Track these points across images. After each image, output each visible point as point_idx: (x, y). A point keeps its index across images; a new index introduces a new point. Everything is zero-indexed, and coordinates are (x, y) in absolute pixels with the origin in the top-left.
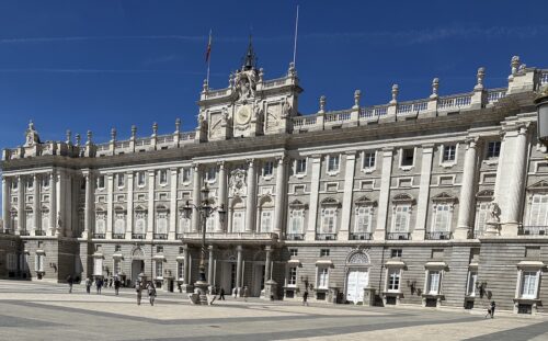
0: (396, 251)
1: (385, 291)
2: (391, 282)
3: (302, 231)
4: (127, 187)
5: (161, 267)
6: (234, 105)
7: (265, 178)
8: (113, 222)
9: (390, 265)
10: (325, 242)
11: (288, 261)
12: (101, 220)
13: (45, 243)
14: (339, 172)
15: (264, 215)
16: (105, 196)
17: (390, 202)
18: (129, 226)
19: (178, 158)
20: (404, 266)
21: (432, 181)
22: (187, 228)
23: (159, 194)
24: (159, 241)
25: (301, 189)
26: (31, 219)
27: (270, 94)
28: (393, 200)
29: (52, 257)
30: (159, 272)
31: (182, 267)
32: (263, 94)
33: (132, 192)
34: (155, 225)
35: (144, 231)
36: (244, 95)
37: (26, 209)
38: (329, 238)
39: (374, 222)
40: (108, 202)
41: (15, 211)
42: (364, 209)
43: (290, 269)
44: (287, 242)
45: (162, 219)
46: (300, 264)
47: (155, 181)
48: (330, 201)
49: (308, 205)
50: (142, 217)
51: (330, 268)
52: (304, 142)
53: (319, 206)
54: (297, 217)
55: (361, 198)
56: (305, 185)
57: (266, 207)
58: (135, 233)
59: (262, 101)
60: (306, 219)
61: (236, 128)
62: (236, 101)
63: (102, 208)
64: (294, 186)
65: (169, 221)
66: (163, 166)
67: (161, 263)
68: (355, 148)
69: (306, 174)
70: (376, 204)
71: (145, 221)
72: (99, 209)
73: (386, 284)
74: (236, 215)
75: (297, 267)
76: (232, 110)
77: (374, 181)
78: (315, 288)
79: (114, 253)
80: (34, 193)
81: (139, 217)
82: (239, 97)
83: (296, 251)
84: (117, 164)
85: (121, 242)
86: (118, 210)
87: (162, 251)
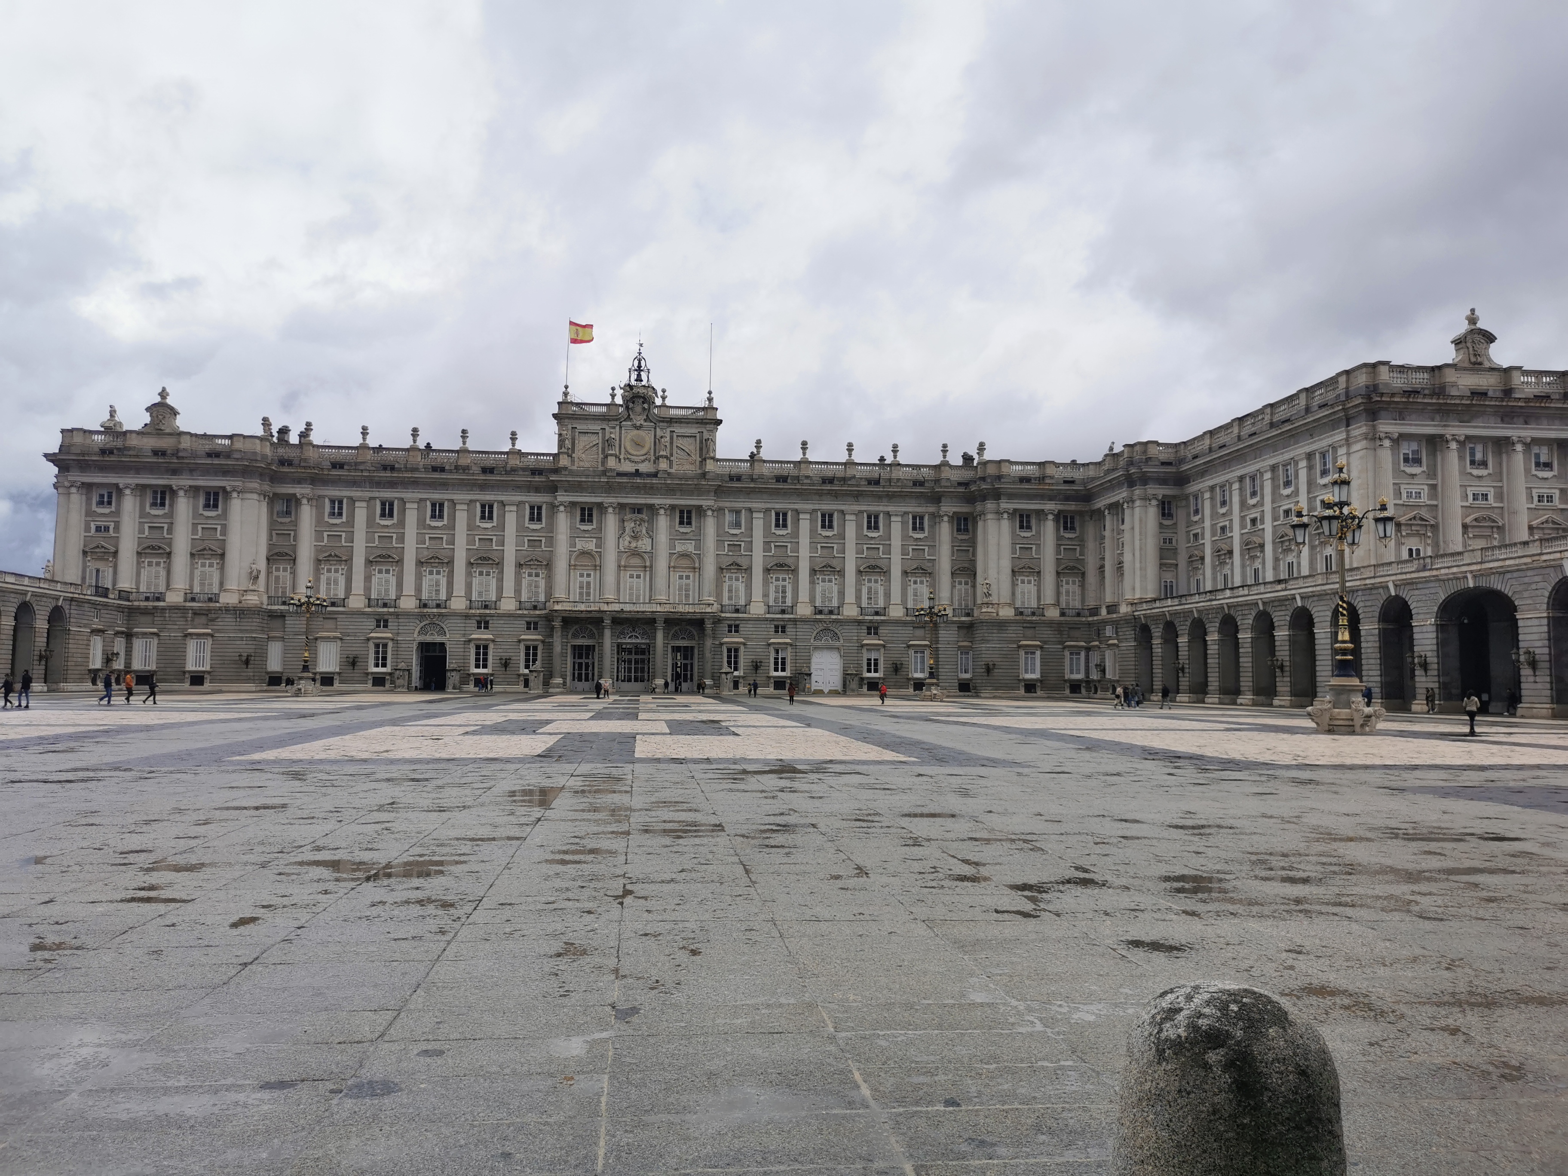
0: (873, 629)
1: (864, 675)
2: (869, 664)
3: (742, 602)
4: (402, 523)
5: (486, 654)
6: (621, 427)
7: (682, 530)
8: (368, 579)
9: (867, 645)
10: (780, 616)
11: (726, 640)
12: (333, 575)
13: (217, 616)
14: (789, 531)
15: (681, 577)
16: (344, 534)
17: (859, 572)
18: (409, 587)
19: (519, 487)
20: (884, 646)
21: (904, 552)
22: (537, 592)
23: (477, 538)
24: (482, 611)
25: (737, 548)
26: (158, 568)
27: (681, 423)
28: (862, 569)
29: (238, 642)
30: (482, 660)
31: (531, 652)
32: (671, 421)
33: (415, 531)
34: (469, 586)
35: (443, 596)
36: (639, 418)
37: (144, 549)
38: (783, 612)
39: (842, 594)
40: (355, 545)
41: (103, 550)
42: (827, 577)
43: (729, 650)
44: (723, 615)
45: (484, 577)
46: (744, 644)
47: (469, 519)
48: (781, 565)
49: (749, 570)
50: (438, 573)
51: (789, 649)
52: (740, 491)
53: (767, 571)
54: (734, 583)
55: (823, 565)
56: (743, 544)
57: (682, 568)
58: (423, 598)
59: (669, 430)
60: (746, 586)
61: (625, 459)
62: (624, 423)
63: (337, 553)
64: (726, 543)
65: (500, 580)
66: (488, 497)
67: (486, 647)
68: (810, 507)
69: (743, 530)
70: (841, 573)
71: (445, 579)
72: (330, 555)
73: (865, 667)
74: (631, 576)
75: (742, 648)
76: (618, 434)
77: (835, 546)
78: (771, 674)
79: (372, 631)
80: (168, 521)
81: (431, 573)
82: (629, 418)
83: (737, 626)
84: (379, 484)
85: (391, 614)
86: (379, 559)
87: (486, 628)
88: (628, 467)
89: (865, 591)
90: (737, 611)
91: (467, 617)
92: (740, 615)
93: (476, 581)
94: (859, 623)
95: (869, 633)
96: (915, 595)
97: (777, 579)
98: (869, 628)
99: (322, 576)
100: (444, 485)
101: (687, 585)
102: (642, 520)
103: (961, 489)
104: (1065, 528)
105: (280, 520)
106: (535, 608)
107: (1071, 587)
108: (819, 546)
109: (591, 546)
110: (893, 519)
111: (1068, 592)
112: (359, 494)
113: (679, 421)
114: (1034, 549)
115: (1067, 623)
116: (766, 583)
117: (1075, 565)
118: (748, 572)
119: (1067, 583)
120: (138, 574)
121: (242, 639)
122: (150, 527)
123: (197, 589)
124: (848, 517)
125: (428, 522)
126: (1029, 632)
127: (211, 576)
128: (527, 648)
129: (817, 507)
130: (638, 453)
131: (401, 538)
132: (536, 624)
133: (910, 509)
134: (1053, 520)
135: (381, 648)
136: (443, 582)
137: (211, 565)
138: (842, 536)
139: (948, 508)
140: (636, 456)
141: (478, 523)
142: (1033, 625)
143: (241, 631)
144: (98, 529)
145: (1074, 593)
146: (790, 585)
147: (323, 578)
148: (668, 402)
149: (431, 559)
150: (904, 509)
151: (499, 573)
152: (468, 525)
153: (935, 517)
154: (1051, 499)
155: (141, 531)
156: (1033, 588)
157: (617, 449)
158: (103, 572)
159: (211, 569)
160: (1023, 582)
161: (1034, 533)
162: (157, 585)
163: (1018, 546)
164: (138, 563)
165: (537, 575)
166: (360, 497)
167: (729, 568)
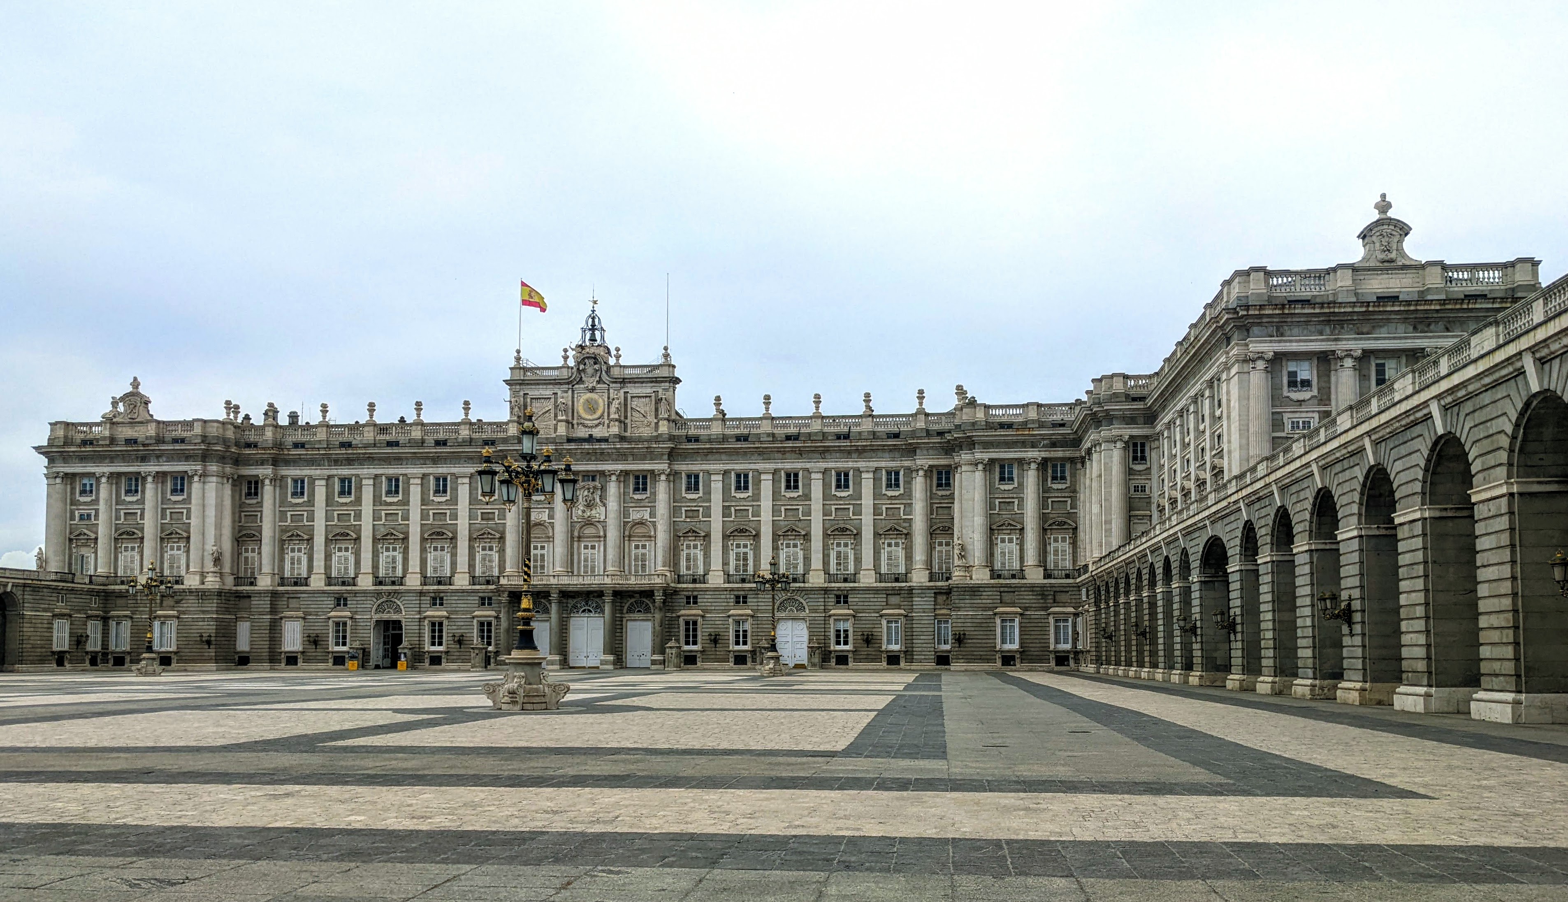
0: (842, 598)
1: (832, 648)
2: (838, 636)
3: (701, 571)
4: (358, 501)
5: (441, 631)
6: (573, 391)
7: (636, 497)
8: (328, 557)
9: (834, 615)
10: (740, 585)
11: (683, 612)
12: (296, 554)
13: (180, 598)
14: (750, 494)
15: (637, 547)
16: (305, 513)
17: (826, 536)
18: (366, 565)
19: (471, 459)
20: (854, 616)
21: (876, 511)
22: (491, 567)
23: (431, 512)
24: (435, 587)
25: (695, 514)
26: (133, 553)
27: (635, 383)
28: (829, 533)
29: (201, 623)
30: (436, 639)
31: (485, 628)
32: (624, 381)
33: (371, 507)
34: (423, 562)
35: (399, 572)
36: (592, 380)
37: (120, 535)
38: (743, 581)
39: (807, 559)
40: (315, 523)
41: (86, 537)
42: (792, 542)
43: (687, 623)
44: (680, 586)
45: (439, 553)
46: (703, 617)
47: (422, 493)
48: (741, 531)
49: (707, 536)
50: (394, 549)
51: (750, 620)
52: (697, 452)
53: (726, 537)
54: (692, 551)
55: (786, 529)
56: (701, 509)
57: (639, 537)
58: (381, 575)
59: (622, 391)
60: (705, 554)
61: (578, 424)
62: (576, 386)
63: (299, 533)
64: (683, 509)
65: (454, 555)
66: (442, 470)
67: (441, 624)
68: (771, 466)
69: (701, 494)
70: (807, 537)
71: (401, 555)
72: (292, 535)
73: (833, 639)
74: (586, 547)
75: (700, 620)
76: (570, 398)
77: (801, 508)
78: (731, 648)
79: (332, 610)
80: (141, 507)
81: (388, 550)
82: (581, 381)
83: (695, 597)
84: (337, 462)
85: (349, 592)
86: (338, 538)
87: (441, 604)
88: (582, 433)
89: (833, 555)
90: (694, 581)
91: (421, 593)
92: (698, 585)
93: (430, 557)
94: (826, 591)
95: (838, 602)
96: (889, 558)
97: (738, 546)
98: (838, 597)
99: (286, 556)
100: (398, 460)
101: (644, 555)
102: (595, 488)
103: (937, 440)
104: (1054, 478)
105: (247, 501)
106: (488, 583)
107: (1060, 545)
108: (783, 508)
109: (545, 517)
110: (864, 475)
111: (1056, 551)
112: (318, 472)
113: (634, 381)
114: (1016, 503)
115: (1052, 586)
116: (725, 550)
117: (1064, 520)
118: (706, 539)
119: (1056, 540)
120: (116, 559)
121: (203, 620)
122: (125, 513)
123: (167, 572)
124: (813, 476)
125: (384, 498)
126: (1007, 597)
127: (179, 559)
128: (482, 624)
129: (780, 466)
130: (590, 417)
131: (358, 516)
132: (490, 599)
133: (883, 464)
134: (1038, 469)
135: (340, 626)
136: (399, 558)
137: (179, 549)
138: (807, 497)
139: (923, 461)
140: (590, 420)
141: (432, 498)
142: (1012, 589)
143: (203, 612)
144: (82, 517)
145: (1064, 551)
146: (752, 552)
147: (288, 559)
148: (622, 362)
149: (387, 535)
150: (876, 464)
151: (453, 547)
152: (423, 500)
153: (912, 471)
154: (1033, 446)
155: (118, 518)
156: (1015, 547)
157: (570, 414)
158: (87, 557)
159: (179, 552)
160: (1003, 541)
161: (1016, 485)
162: (132, 570)
163: (997, 501)
164: (116, 548)
165: (491, 549)
166: (319, 475)
167: (685, 535)
